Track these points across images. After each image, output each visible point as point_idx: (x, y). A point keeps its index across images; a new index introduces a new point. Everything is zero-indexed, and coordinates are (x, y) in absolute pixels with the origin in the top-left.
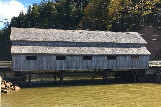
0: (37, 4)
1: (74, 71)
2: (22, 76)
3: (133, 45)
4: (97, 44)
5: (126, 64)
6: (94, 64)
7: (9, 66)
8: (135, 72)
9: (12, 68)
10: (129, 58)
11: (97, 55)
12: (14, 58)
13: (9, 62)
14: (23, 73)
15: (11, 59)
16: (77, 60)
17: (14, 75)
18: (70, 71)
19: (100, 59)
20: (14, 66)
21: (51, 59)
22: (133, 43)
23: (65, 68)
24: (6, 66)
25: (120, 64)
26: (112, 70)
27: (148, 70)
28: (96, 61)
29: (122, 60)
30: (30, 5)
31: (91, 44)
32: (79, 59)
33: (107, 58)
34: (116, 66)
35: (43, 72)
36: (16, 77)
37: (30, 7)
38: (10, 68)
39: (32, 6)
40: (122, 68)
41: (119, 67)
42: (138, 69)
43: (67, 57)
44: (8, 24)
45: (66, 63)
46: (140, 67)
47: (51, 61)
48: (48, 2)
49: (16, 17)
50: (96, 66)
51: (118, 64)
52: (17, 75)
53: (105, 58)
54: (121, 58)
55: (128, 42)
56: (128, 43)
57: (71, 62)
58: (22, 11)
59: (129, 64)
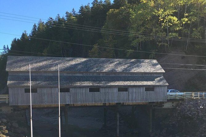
0: (43, 23)
1: (80, 105)
2: (21, 111)
3: (148, 74)
4: (107, 74)
5: (140, 96)
6: (103, 97)
7: (5, 100)
8: (151, 106)
9: (9, 103)
10: (143, 90)
11: (106, 87)
12: (10, 91)
13: (5, 95)
14: (22, 108)
15: (7, 93)
16: (83, 93)
17: (12, 110)
18: (75, 105)
19: (110, 91)
20: (11, 100)
21: (53, 92)
22: (148, 72)
23: (69, 101)
24: (3, 100)
25: (132, 96)
26: (125, 104)
27: (166, 104)
28: (105, 93)
29: (136, 92)
30: (35, 24)
31: (100, 74)
32: (85, 91)
33: (117, 89)
34: (129, 99)
35: (45, 107)
36: (14, 112)
37: (35, 26)
38: (7, 102)
39: (37, 25)
40: (136, 101)
41: (132, 101)
42: (154, 102)
43: (71, 89)
44: (8, 48)
45: (70, 96)
46: (156, 100)
47: (53, 94)
48: (57, 20)
49: (18, 40)
50: (105, 100)
51: (130, 97)
52: (15, 110)
53: (116, 90)
54: (134, 90)
55: (143, 71)
56: (143, 73)
57: (76, 95)
58: (25, 32)
59: (143, 97)
